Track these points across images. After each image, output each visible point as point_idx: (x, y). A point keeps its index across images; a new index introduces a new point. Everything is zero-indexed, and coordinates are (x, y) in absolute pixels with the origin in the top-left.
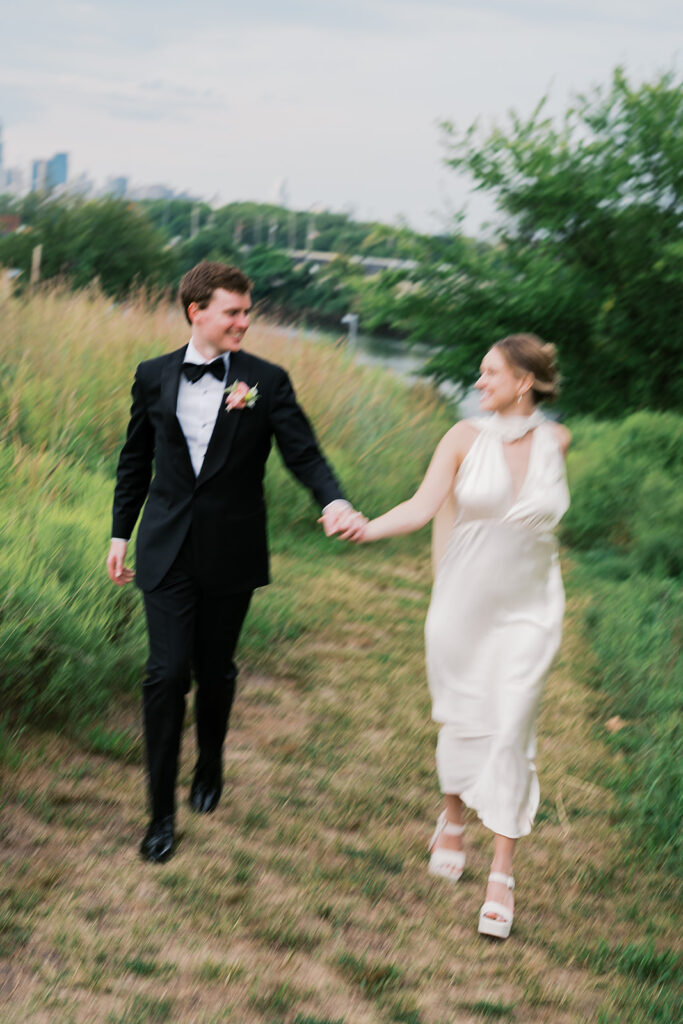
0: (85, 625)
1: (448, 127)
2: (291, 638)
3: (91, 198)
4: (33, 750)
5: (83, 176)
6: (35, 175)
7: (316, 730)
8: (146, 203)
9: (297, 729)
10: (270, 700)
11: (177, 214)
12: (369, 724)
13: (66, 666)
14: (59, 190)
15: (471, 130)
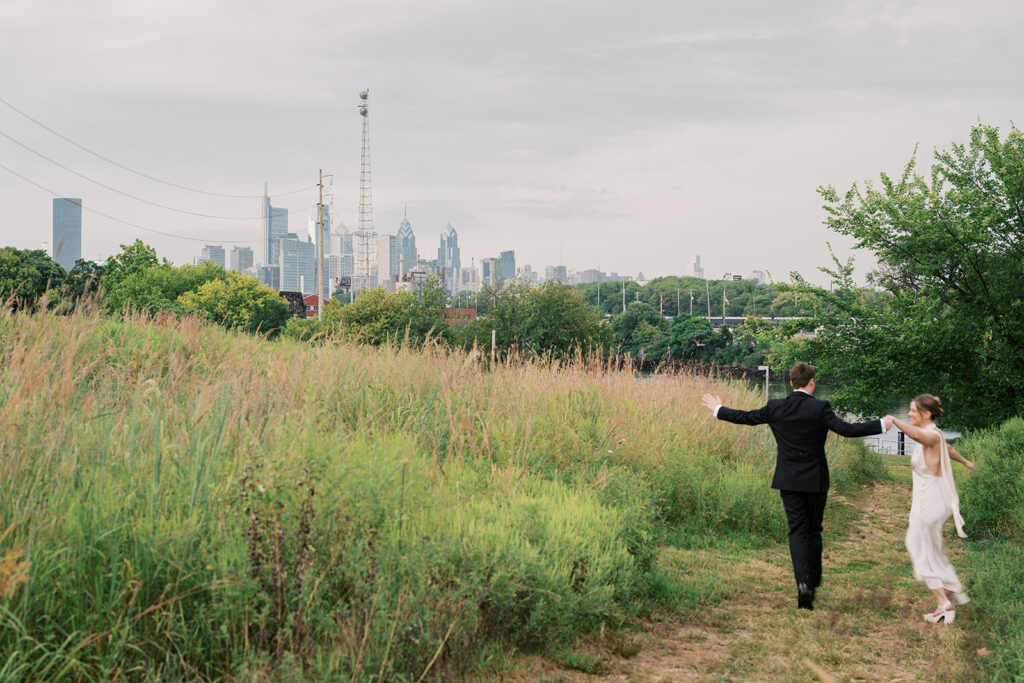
0: (552, 575)
1: (830, 195)
2: (717, 602)
3: (535, 286)
4: (523, 663)
5: (528, 268)
6: (486, 273)
7: (735, 655)
8: (581, 286)
9: (720, 656)
10: (700, 639)
11: (608, 294)
12: (776, 651)
13: (541, 603)
14: (508, 282)
15: (849, 196)
